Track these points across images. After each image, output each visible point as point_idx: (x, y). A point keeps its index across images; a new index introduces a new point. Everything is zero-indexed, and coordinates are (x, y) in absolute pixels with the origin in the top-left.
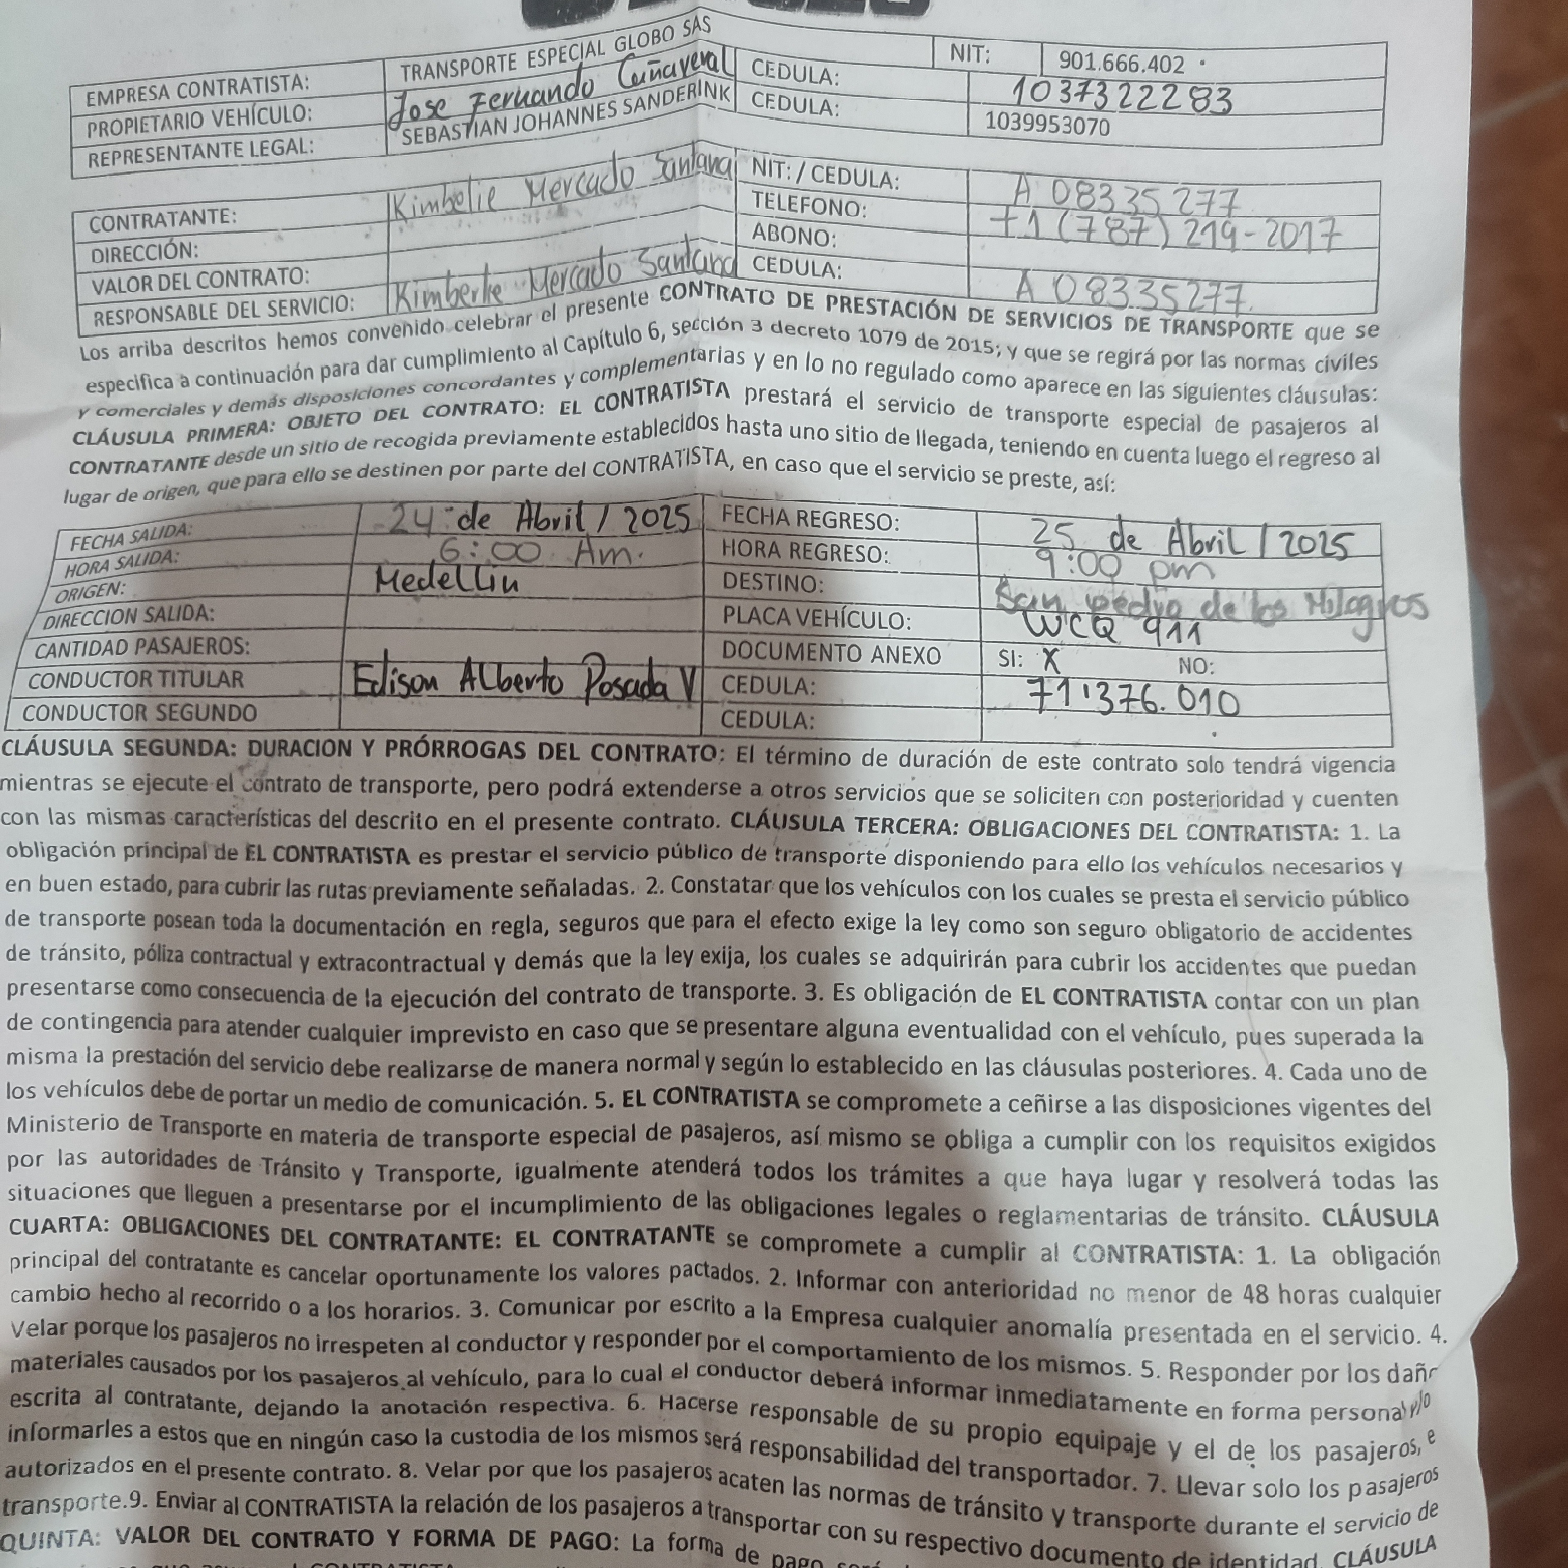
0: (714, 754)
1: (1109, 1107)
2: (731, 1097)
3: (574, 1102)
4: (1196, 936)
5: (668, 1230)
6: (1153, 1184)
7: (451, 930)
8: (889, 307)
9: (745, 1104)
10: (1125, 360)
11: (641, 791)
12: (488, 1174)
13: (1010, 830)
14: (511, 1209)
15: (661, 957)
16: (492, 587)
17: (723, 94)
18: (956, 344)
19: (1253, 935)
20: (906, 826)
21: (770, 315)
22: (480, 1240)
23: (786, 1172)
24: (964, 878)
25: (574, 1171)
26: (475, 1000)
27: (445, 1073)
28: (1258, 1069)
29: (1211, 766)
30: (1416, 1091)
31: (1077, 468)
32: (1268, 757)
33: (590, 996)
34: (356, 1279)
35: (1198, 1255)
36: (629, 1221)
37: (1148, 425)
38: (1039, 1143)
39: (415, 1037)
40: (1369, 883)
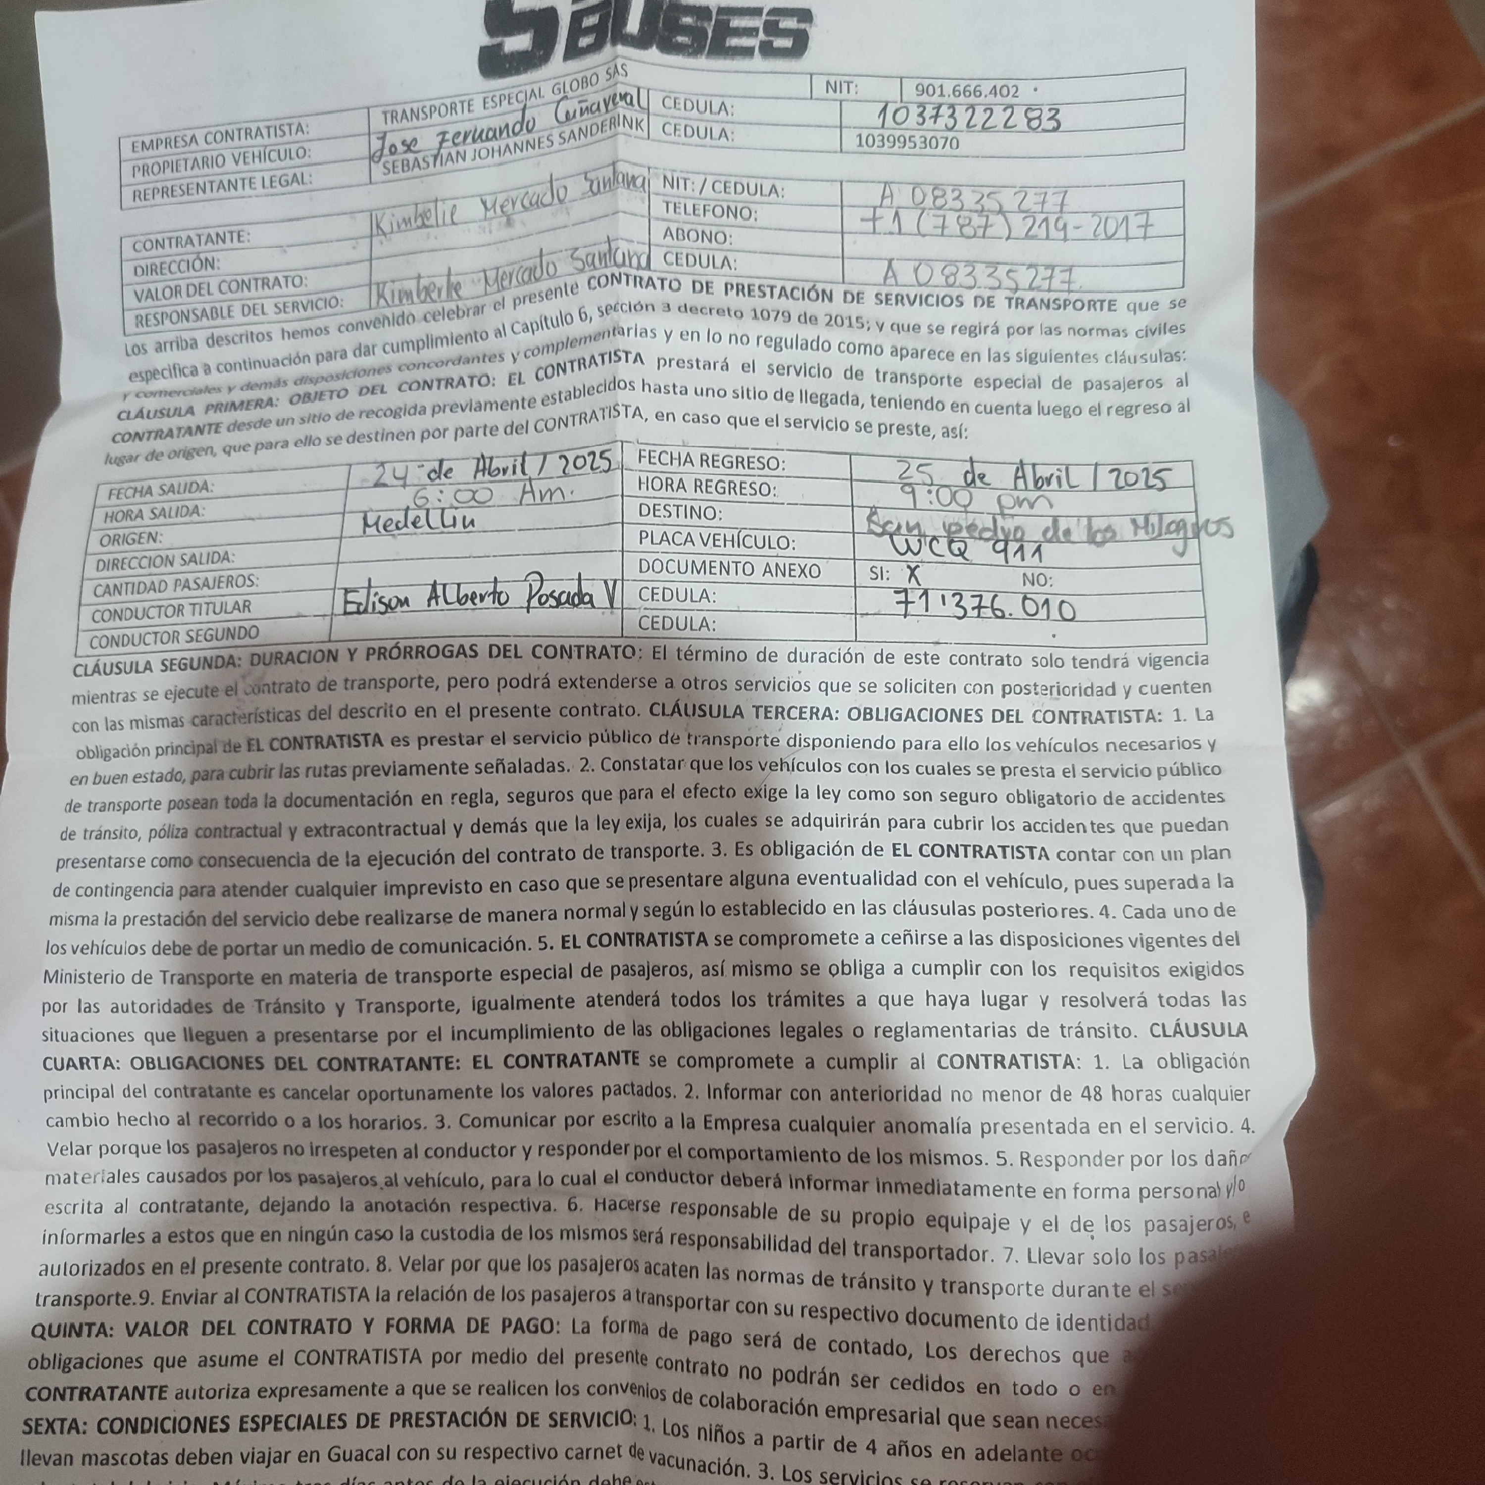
0: (634, 654)
1: (966, 939)
2: (652, 939)
3: (521, 944)
4: (1040, 801)
5: (600, 1054)
6: (1002, 1003)
7: (417, 801)
8: (777, 292)
9: (663, 944)
10: (973, 331)
11: (573, 684)
12: (449, 1006)
13: (882, 715)
14: (468, 1036)
15: (593, 825)
16: (454, 525)
17: (638, 124)
18: (833, 321)
19: (1092, 800)
20: (795, 713)
21: (676, 299)
22: (442, 1063)
23: (698, 1000)
24: (844, 757)
25: (521, 1003)
26: (437, 859)
27: (413, 920)
28: (1094, 910)
29: (1052, 662)
30: (1227, 926)
31: (936, 420)
32: (1101, 655)
33: (534, 856)
34: (341, 1096)
35: (1043, 1062)
36: (569, 1046)
37: (995, 384)
38: (907, 970)
39: (389, 890)
40: (1188, 758)
